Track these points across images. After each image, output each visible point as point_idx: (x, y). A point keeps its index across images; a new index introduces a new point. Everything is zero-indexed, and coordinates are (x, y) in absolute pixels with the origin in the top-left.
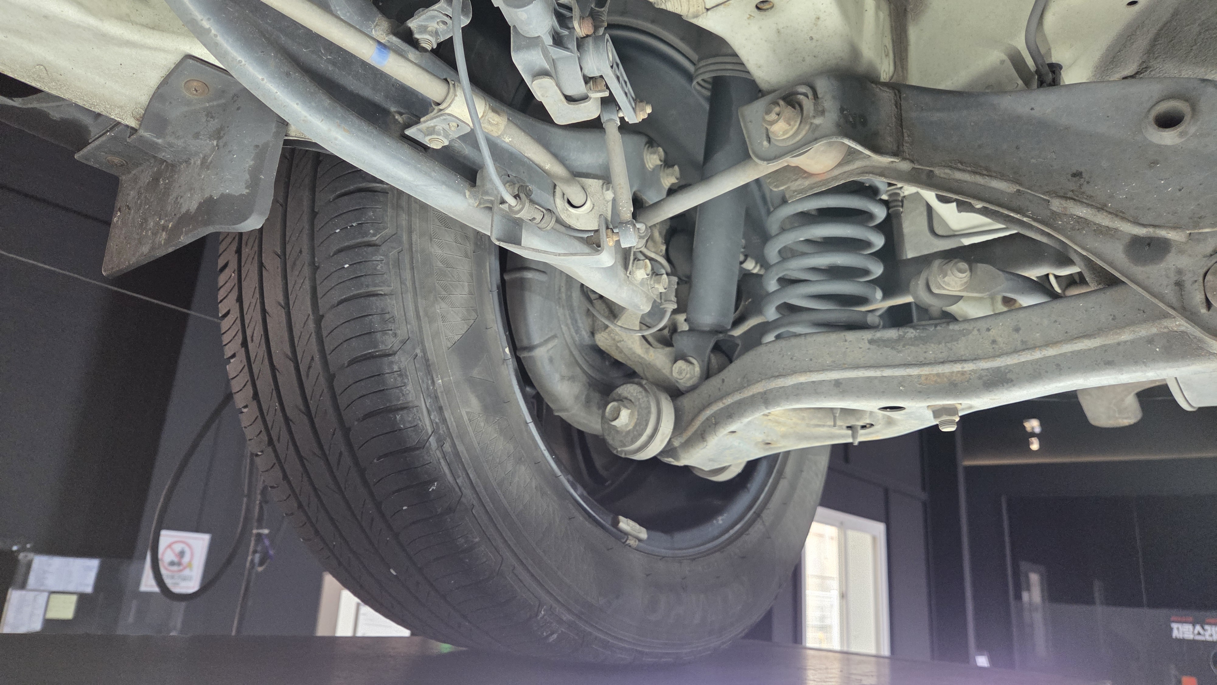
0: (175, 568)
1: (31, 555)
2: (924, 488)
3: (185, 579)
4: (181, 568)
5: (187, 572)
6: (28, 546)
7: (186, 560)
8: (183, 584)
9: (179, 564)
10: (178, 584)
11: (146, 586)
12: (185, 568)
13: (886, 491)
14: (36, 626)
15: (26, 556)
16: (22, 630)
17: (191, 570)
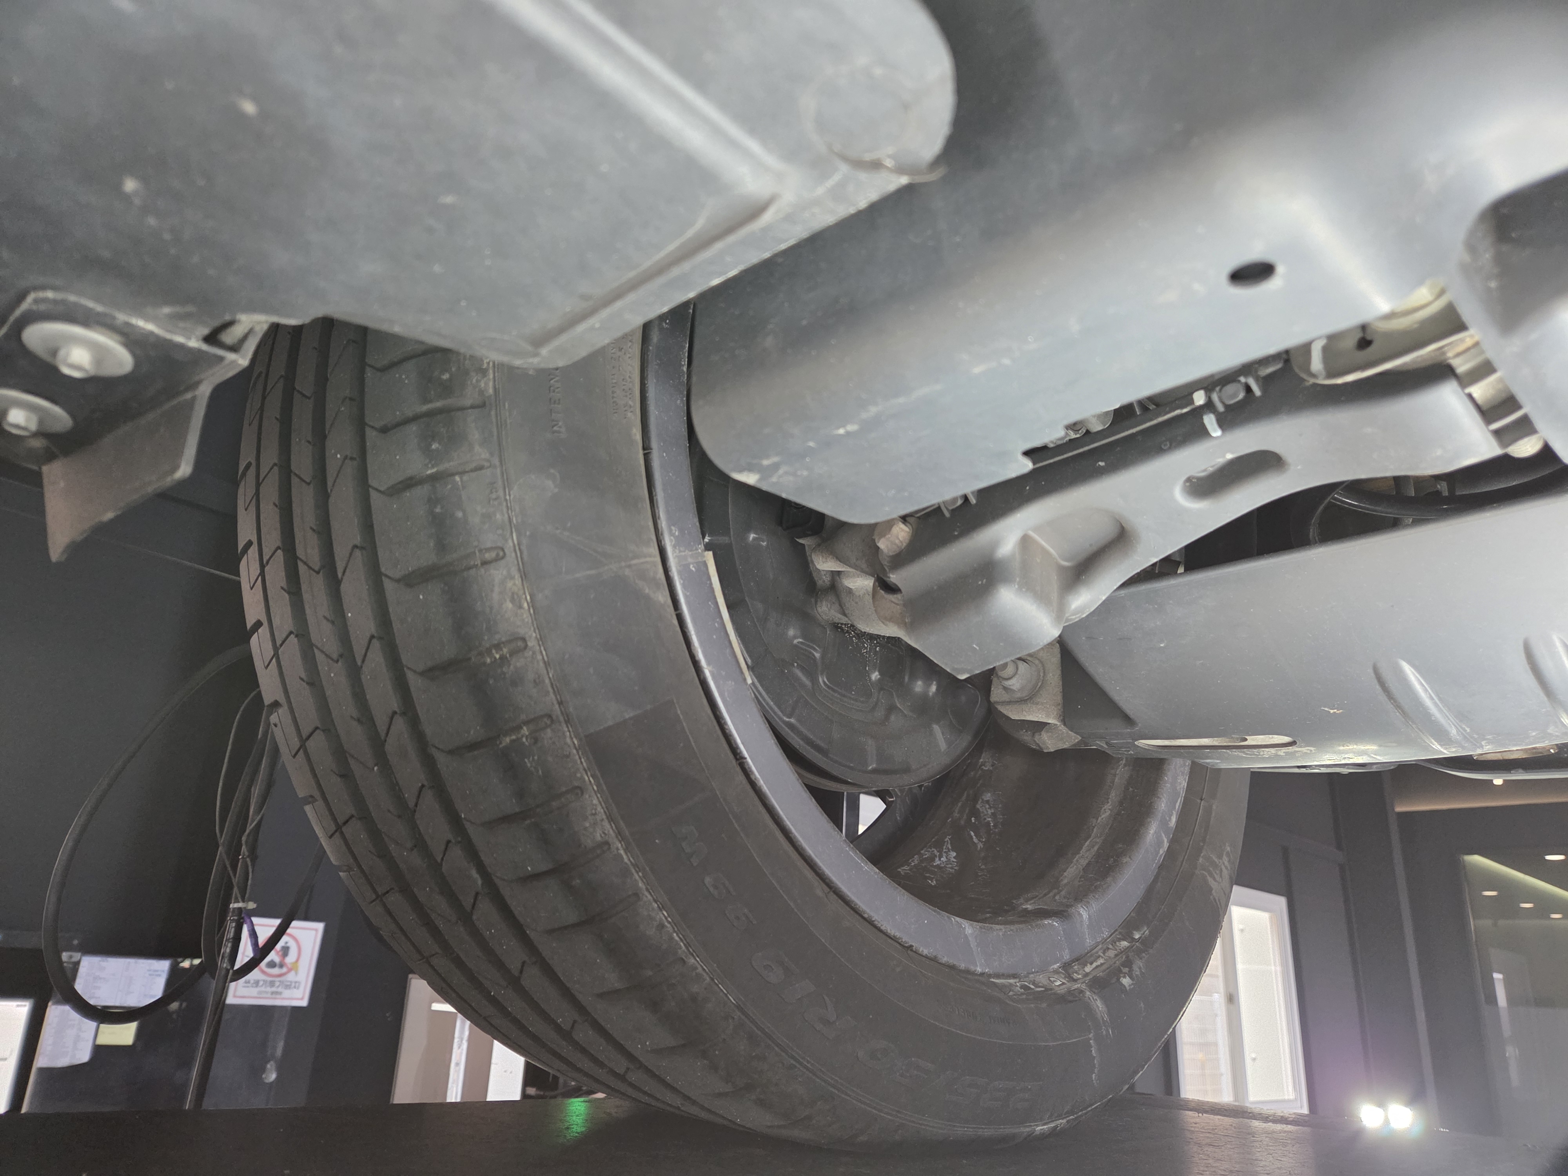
0: (276, 971)
1: (76, 956)
2: (1339, 847)
3: (288, 987)
4: (284, 970)
5: (291, 977)
6: (76, 942)
7: (290, 959)
8: (287, 993)
9: (281, 966)
10: (280, 993)
11: (235, 996)
12: (290, 970)
13: (1285, 851)
14: (84, 1056)
15: (71, 957)
16: (63, 1062)
17: (296, 973)
